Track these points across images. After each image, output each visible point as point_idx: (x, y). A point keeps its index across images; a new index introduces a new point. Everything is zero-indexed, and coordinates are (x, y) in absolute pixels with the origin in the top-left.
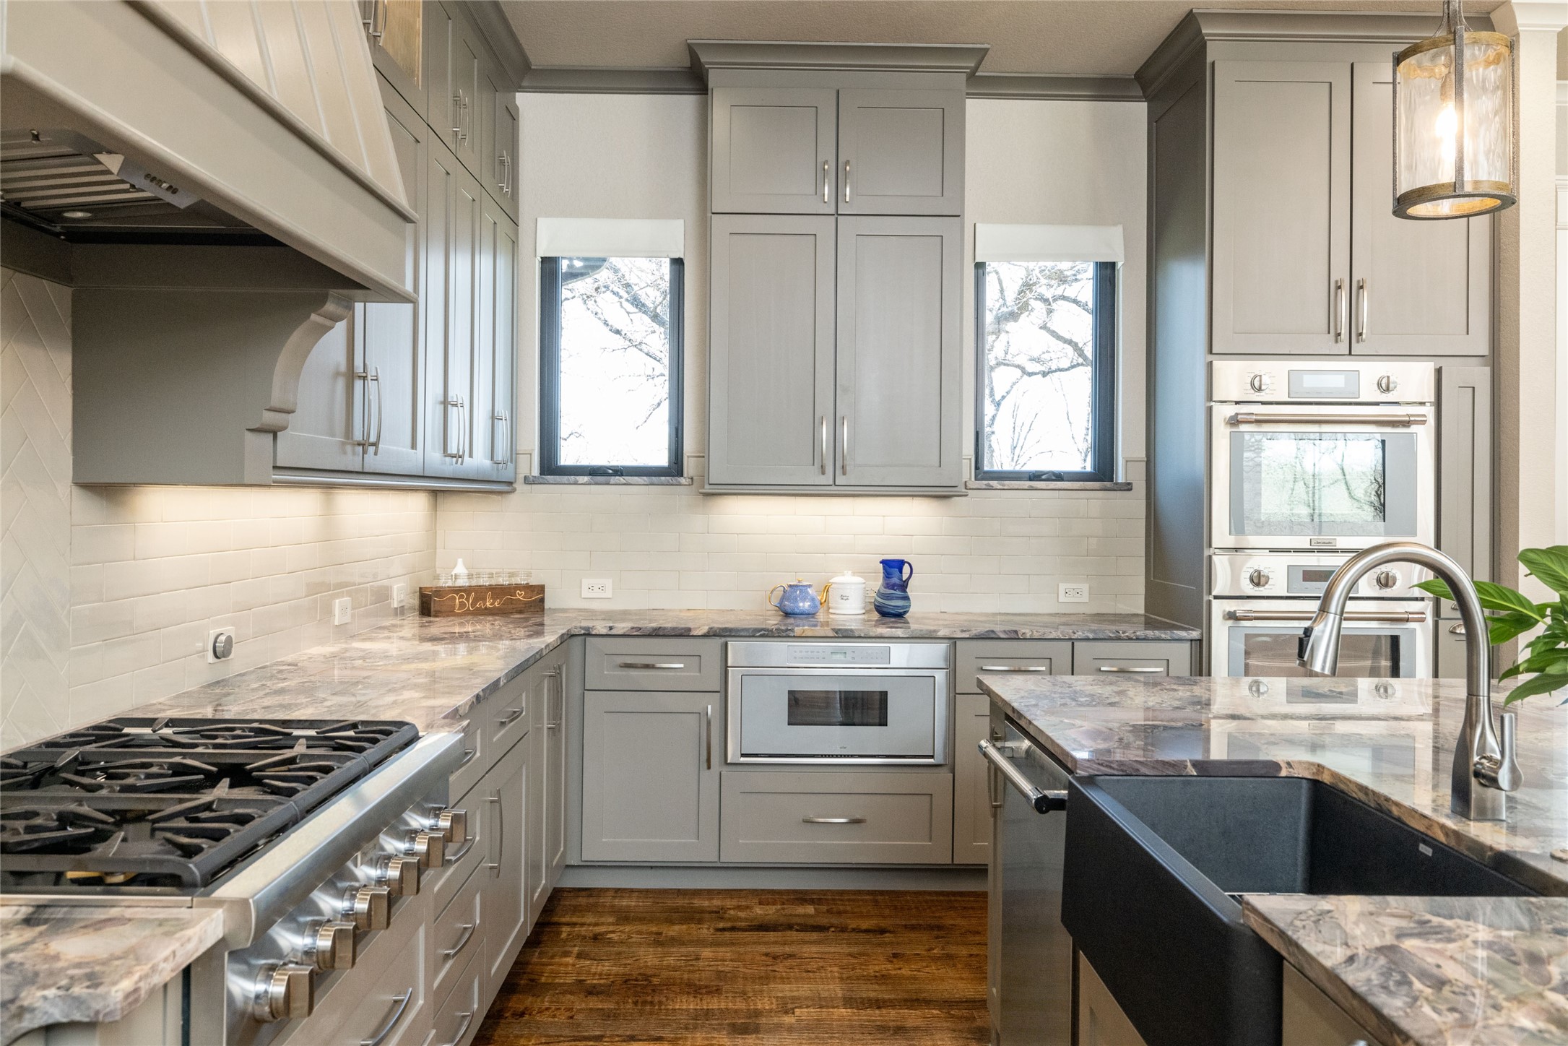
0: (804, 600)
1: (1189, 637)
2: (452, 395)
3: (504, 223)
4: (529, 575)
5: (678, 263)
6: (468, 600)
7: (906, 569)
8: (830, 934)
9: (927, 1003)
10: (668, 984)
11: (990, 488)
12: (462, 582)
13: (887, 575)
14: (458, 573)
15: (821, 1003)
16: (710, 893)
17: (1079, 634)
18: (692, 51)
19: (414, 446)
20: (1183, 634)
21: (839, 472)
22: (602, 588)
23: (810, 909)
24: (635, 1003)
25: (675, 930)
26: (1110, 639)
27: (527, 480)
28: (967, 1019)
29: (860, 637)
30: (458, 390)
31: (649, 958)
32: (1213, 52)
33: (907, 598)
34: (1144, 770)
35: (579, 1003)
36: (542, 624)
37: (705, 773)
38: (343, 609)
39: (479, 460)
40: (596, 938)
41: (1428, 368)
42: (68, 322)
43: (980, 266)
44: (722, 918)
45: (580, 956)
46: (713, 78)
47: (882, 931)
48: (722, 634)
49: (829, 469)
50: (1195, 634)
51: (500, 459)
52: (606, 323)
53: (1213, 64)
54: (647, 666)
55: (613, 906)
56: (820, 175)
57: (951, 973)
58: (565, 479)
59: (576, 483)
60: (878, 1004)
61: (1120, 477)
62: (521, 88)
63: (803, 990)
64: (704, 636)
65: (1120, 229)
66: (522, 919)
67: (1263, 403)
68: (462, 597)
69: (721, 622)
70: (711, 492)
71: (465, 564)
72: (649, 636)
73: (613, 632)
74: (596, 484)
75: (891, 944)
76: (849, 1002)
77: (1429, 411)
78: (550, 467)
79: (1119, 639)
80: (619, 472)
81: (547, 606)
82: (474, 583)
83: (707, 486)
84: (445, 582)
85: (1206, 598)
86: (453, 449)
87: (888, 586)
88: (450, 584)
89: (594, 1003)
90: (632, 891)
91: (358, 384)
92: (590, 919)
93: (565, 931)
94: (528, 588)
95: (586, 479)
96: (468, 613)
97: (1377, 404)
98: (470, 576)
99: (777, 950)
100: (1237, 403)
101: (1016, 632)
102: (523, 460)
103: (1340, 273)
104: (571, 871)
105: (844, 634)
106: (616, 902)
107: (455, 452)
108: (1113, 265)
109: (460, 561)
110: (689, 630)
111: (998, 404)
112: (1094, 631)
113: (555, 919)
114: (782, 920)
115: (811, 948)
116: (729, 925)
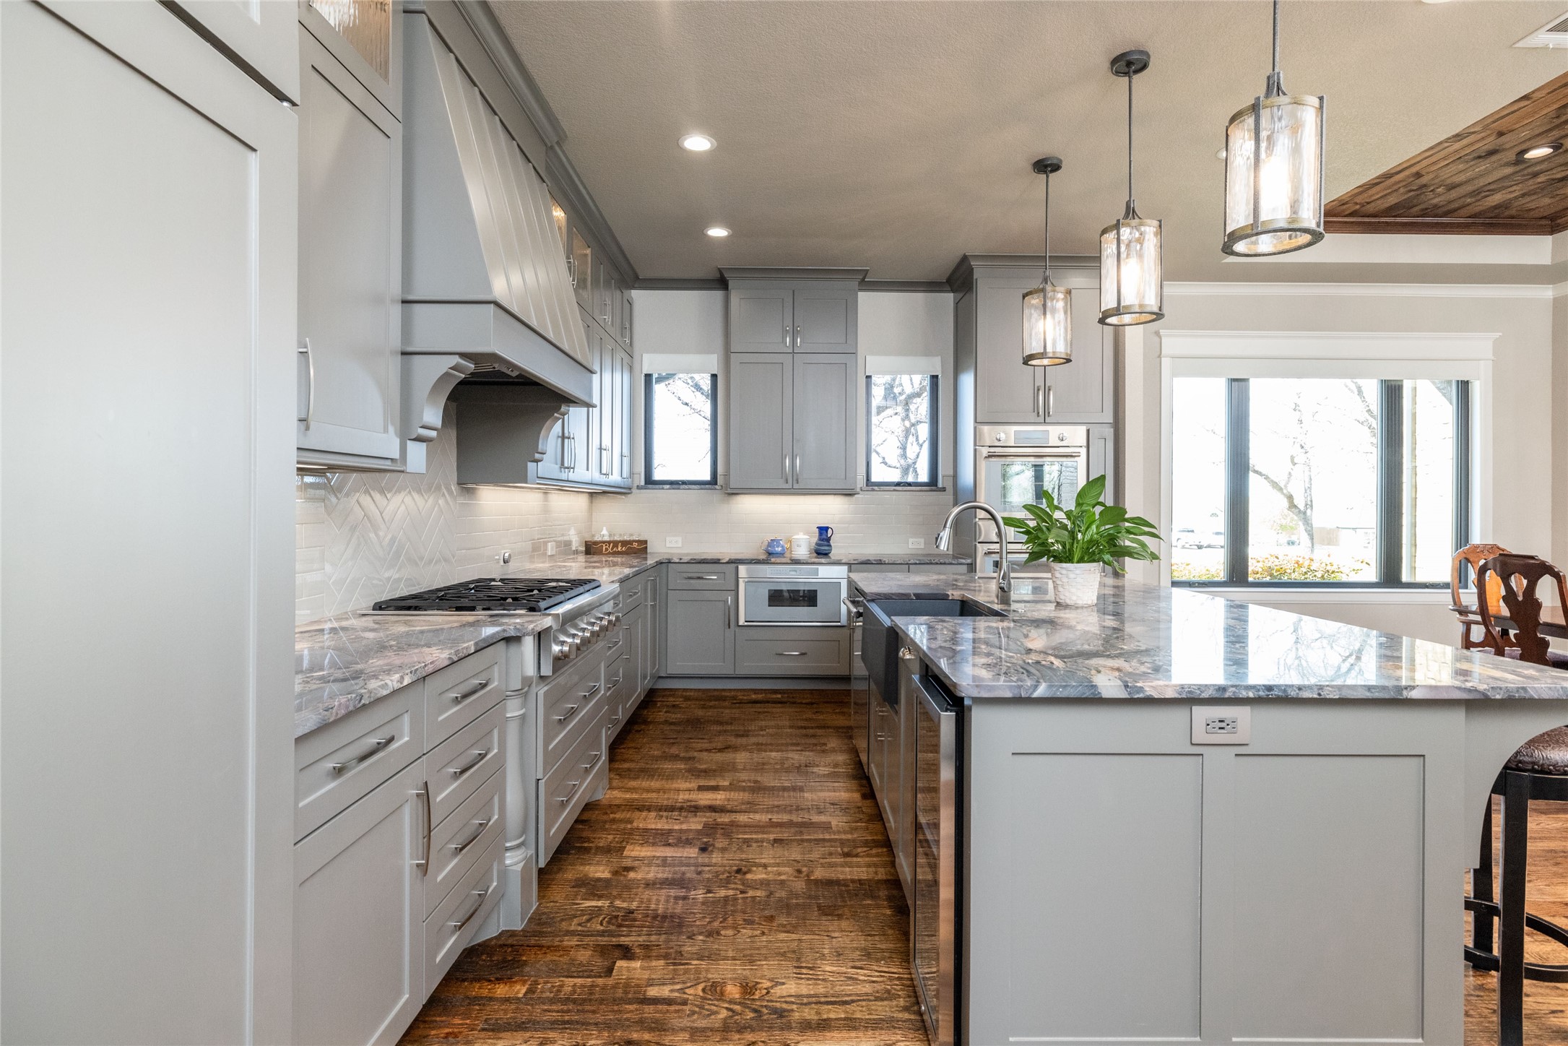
0: (778, 547)
1: (966, 562)
2: (603, 446)
3: (626, 358)
4: (639, 535)
5: (714, 377)
6: (609, 547)
7: (830, 531)
8: (788, 705)
9: (828, 727)
10: (708, 721)
11: (873, 490)
12: (606, 538)
13: (820, 534)
14: (604, 534)
15: (778, 727)
16: (730, 690)
17: (912, 561)
18: (720, 270)
19: (588, 470)
20: (963, 561)
21: (795, 482)
22: (676, 542)
23: (779, 696)
24: (692, 728)
25: (712, 703)
26: (928, 564)
27: (638, 487)
28: (845, 733)
29: (804, 563)
30: (606, 443)
31: (700, 713)
32: (977, 274)
33: (830, 546)
34: (894, 597)
35: (666, 727)
36: (646, 558)
37: (727, 630)
38: (552, 548)
39: (615, 478)
40: (674, 706)
41: (1083, 429)
42: (454, 417)
43: (869, 377)
44: (735, 699)
45: (666, 712)
46: (731, 284)
47: (812, 704)
48: (736, 562)
49: (790, 481)
50: (969, 561)
51: (625, 477)
52: (679, 399)
53: (977, 279)
54: (699, 578)
55: (682, 695)
56: (785, 333)
57: (842, 718)
58: (657, 486)
59: (663, 489)
60: (805, 728)
61: (940, 485)
62: (634, 288)
63: (772, 723)
64: (727, 563)
65: (940, 357)
66: (639, 690)
67: (1002, 447)
68: (606, 545)
69: (734, 557)
70: (732, 493)
71: (607, 530)
72: (700, 563)
73: (682, 561)
74: (674, 489)
75: (816, 708)
76: (791, 727)
77: (1083, 451)
78: (649, 481)
79: (932, 564)
80: (684, 483)
81: (648, 551)
82: (612, 539)
83: (729, 489)
84: (597, 538)
85: (974, 543)
86: (604, 471)
87: (820, 539)
88: (600, 539)
89: (673, 727)
90: (691, 689)
91: (566, 441)
92: (671, 699)
93: (659, 704)
94: (640, 542)
95: (668, 486)
96: (609, 553)
97: (1058, 447)
98: (610, 535)
99: (760, 710)
100: (990, 447)
101: (880, 560)
102: (636, 476)
103: (1040, 382)
104: (660, 680)
105: (796, 562)
106: (684, 693)
107: (605, 472)
108: (937, 376)
109: (604, 528)
110: (719, 560)
111: (921, 446)
112: (919, 560)
113: (654, 699)
114: (765, 700)
115: (778, 709)
116: (738, 701)
